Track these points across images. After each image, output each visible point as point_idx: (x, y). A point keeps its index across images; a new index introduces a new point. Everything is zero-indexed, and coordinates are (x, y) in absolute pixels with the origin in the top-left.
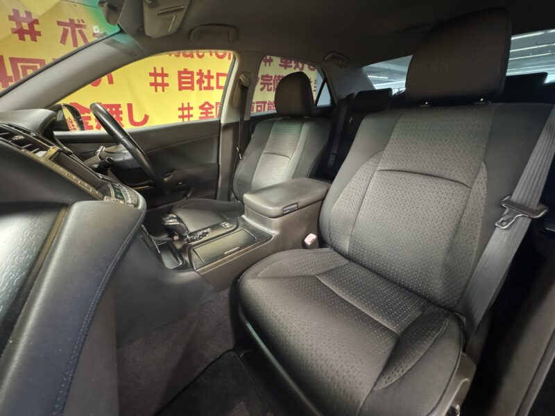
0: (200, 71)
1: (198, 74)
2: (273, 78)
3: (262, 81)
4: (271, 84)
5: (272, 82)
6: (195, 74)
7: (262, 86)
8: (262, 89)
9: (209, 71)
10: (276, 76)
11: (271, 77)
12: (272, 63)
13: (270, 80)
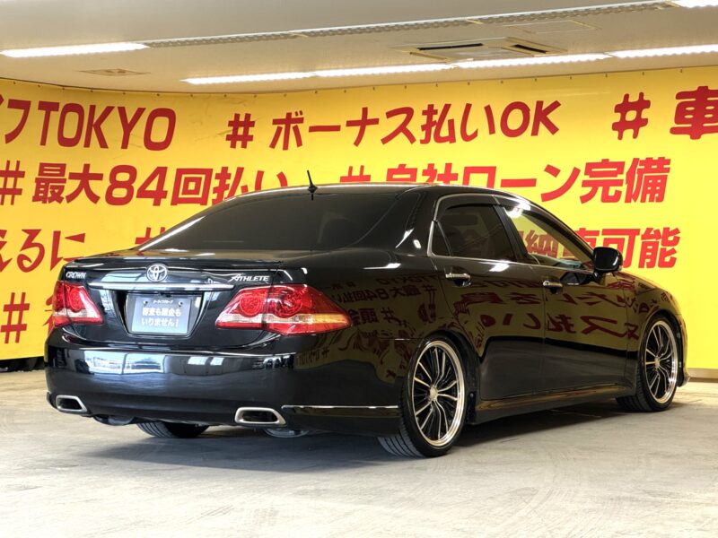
0: (431, 166)
1: (425, 173)
2: (627, 168)
3: (587, 178)
4: (619, 183)
5: (622, 177)
6: (419, 173)
7: (588, 190)
8: (585, 199)
9: (448, 166)
10: (636, 161)
11: (620, 166)
12: (642, 130)
13: (614, 174)
